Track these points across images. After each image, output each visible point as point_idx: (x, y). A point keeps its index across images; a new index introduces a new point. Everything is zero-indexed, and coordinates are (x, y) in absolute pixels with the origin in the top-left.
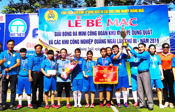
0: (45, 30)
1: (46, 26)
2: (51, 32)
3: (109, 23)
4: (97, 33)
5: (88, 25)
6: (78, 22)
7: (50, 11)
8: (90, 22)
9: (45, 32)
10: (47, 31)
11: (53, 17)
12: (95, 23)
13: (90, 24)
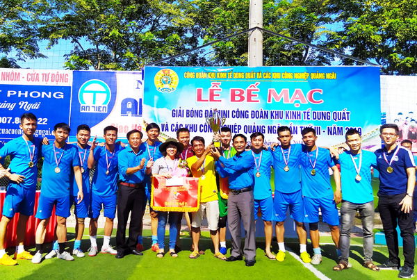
0: (155, 105)
1: (156, 98)
2: (165, 109)
3: (272, 96)
4: (250, 114)
5: (233, 99)
6: (215, 92)
7: (164, 72)
8: (237, 93)
9: (155, 109)
10: (158, 107)
11: (170, 83)
12: (245, 95)
13: (237, 98)
